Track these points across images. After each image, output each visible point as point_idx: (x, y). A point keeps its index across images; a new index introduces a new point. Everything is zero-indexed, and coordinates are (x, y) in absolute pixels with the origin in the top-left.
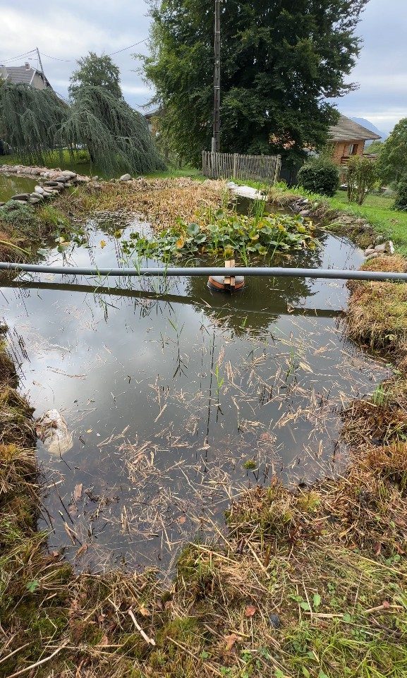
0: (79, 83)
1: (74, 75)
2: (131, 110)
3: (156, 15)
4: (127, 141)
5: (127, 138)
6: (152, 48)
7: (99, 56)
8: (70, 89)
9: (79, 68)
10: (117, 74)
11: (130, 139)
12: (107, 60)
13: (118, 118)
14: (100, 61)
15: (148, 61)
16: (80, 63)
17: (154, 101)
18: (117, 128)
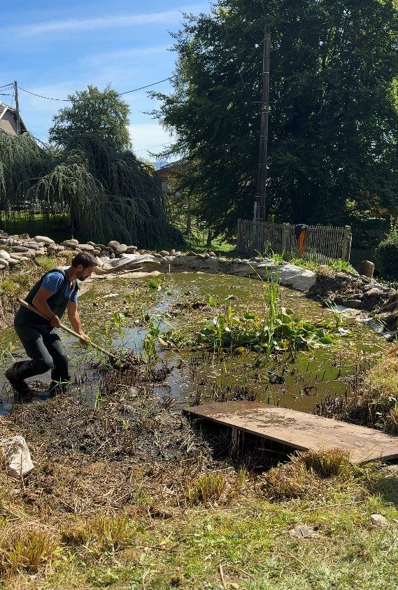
0: (66, 124)
1: (61, 114)
2: (139, 163)
3: (184, 50)
4: (129, 203)
5: (129, 199)
6: (177, 84)
7: (101, 90)
8: (52, 131)
9: (70, 105)
10: (124, 114)
11: (132, 201)
12: (112, 96)
13: (119, 173)
14: (103, 98)
15: (169, 102)
16: (72, 99)
17: (175, 149)
18: (116, 185)
